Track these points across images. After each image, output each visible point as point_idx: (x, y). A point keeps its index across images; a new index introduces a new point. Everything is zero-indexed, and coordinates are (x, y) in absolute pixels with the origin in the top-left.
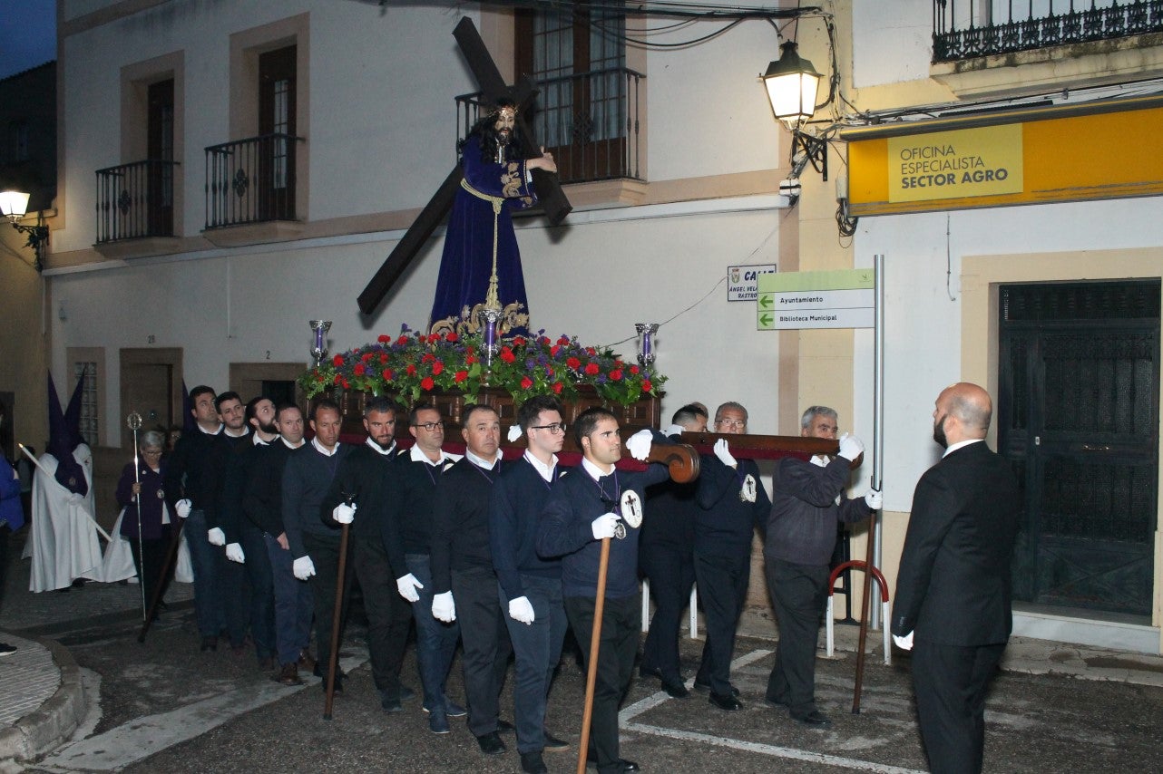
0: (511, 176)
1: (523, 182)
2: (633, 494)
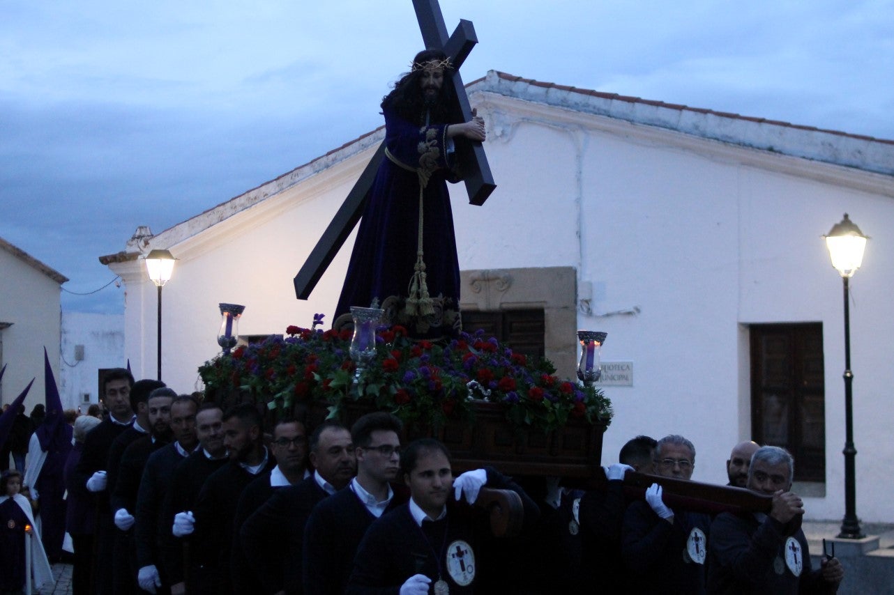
0: (428, 144)
1: (441, 152)
2: (464, 546)
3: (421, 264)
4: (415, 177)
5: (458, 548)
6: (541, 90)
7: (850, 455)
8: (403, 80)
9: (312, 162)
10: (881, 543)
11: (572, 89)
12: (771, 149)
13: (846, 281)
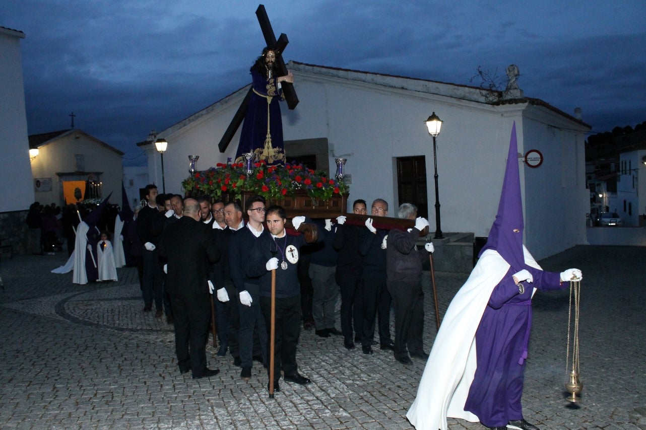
0: (270, 86)
1: (276, 88)
2: (293, 247)
3: (269, 136)
4: (266, 99)
5: (291, 248)
6: (310, 68)
7: (438, 206)
8: (259, 59)
9: (220, 100)
10: (451, 240)
11: (323, 67)
12: (403, 88)
13: (434, 138)
